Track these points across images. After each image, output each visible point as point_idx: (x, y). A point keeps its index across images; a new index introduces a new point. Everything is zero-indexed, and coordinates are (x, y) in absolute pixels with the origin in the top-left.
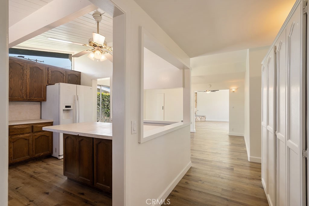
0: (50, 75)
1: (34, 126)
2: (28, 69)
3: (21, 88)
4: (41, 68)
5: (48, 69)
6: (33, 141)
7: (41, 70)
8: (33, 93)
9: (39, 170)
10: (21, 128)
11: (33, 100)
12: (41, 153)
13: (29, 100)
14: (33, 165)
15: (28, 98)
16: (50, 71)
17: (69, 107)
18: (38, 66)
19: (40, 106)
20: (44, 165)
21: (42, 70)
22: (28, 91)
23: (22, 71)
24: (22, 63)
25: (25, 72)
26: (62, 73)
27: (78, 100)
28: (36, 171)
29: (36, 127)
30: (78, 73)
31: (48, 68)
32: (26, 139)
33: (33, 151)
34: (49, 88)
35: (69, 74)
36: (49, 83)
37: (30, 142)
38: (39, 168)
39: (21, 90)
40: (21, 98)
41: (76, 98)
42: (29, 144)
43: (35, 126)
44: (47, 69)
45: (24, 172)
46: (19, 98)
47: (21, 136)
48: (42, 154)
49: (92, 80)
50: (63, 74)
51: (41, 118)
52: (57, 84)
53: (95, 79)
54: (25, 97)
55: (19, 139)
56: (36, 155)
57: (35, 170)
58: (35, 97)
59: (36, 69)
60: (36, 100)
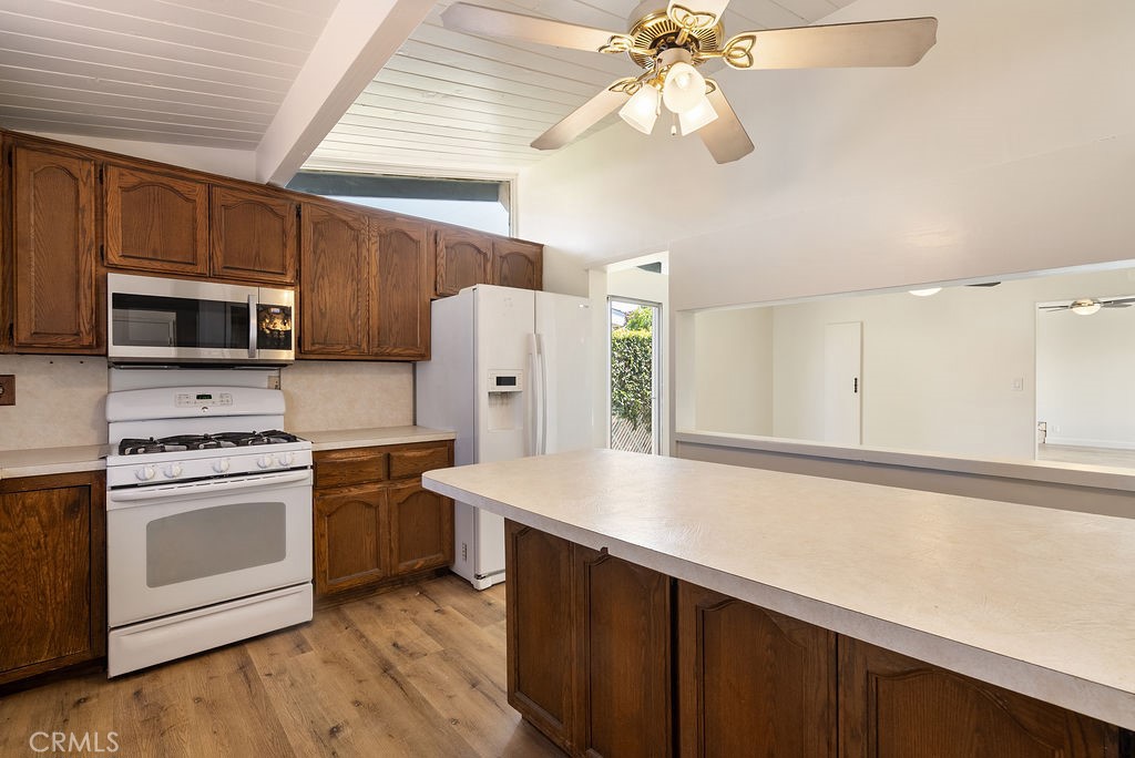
0: (443, 262)
1: (393, 454)
2: (373, 240)
3: (353, 312)
4: (414, 236)
5: (436, 236)
6: (390, 511)
7: (413, 240)
8: (390, 330)
9: (412, 634)
10: (352, 463)
11: (389, 355)
12: (415, 561)
13: (376, 355)
14: (393, 605)
15: (376, 350)
16: (441, 245)
17: (511, 381)
18: (405, 228)
19: (411, 376)
20: (426, 611)
21: (417, 243)
22: (374, 322)
23: (353, 249)
24: (355, 219)
25: (365, 253)
26: (479, 251)
27: (540, 352)
28: (401, 642)
29: (399, 457)
30: (535, 249)
31: (436, 231)
32: (368, 505)
33: (391, 550)
34: (440, 308)
35: (505, 252)
36: (440, 290)
37: (383, 515)
38: (413, 627)
39: (352, 320)
40: (353, 348)
41: (533, 348)
42: (378, 522)
43: (397, 454)
44: (432, 237)
45: (362, 636)
46: (348, 347)
47: (355, 492)
48: (421, 562)
49: (587, 271)
50: (485, 254)
51: (415, 424)
52: (465, 292)
53: (599, 266)
54: (364, 346)
55: (345, 504)
56: (402, 567)
57: (399, 634)
58: (395, 346)
59: (399, 235)
60: (400, 355)
